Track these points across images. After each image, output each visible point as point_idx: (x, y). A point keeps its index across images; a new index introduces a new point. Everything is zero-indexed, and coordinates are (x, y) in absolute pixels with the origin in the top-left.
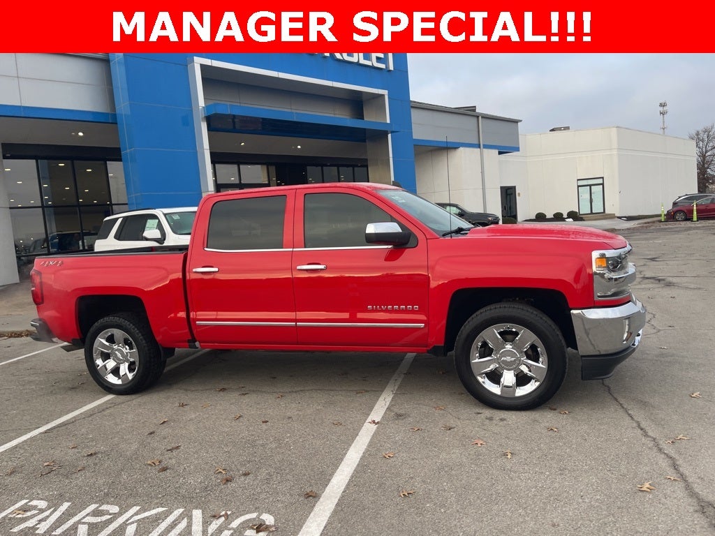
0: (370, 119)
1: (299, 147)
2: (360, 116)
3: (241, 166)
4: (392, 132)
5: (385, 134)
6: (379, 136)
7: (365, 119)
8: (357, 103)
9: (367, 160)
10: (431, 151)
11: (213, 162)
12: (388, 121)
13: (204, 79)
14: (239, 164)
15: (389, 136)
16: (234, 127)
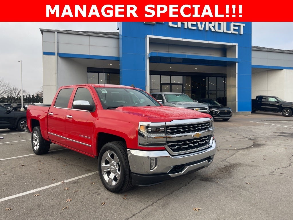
0: (229, 57)
1: (196, 69)
2: (225, 56)
3: (161, 76)
4: (238, 62)
5: (235, 63)
6: (232, 64)
7: (227, 57)
8: (224, 50)
9: (226, 74)
10: (267, 71)
11: (151, 74)
12: (237, 57)
13: (150, 43)
14: (160, 75)
15: (237, 64)
16: (170, 61)
